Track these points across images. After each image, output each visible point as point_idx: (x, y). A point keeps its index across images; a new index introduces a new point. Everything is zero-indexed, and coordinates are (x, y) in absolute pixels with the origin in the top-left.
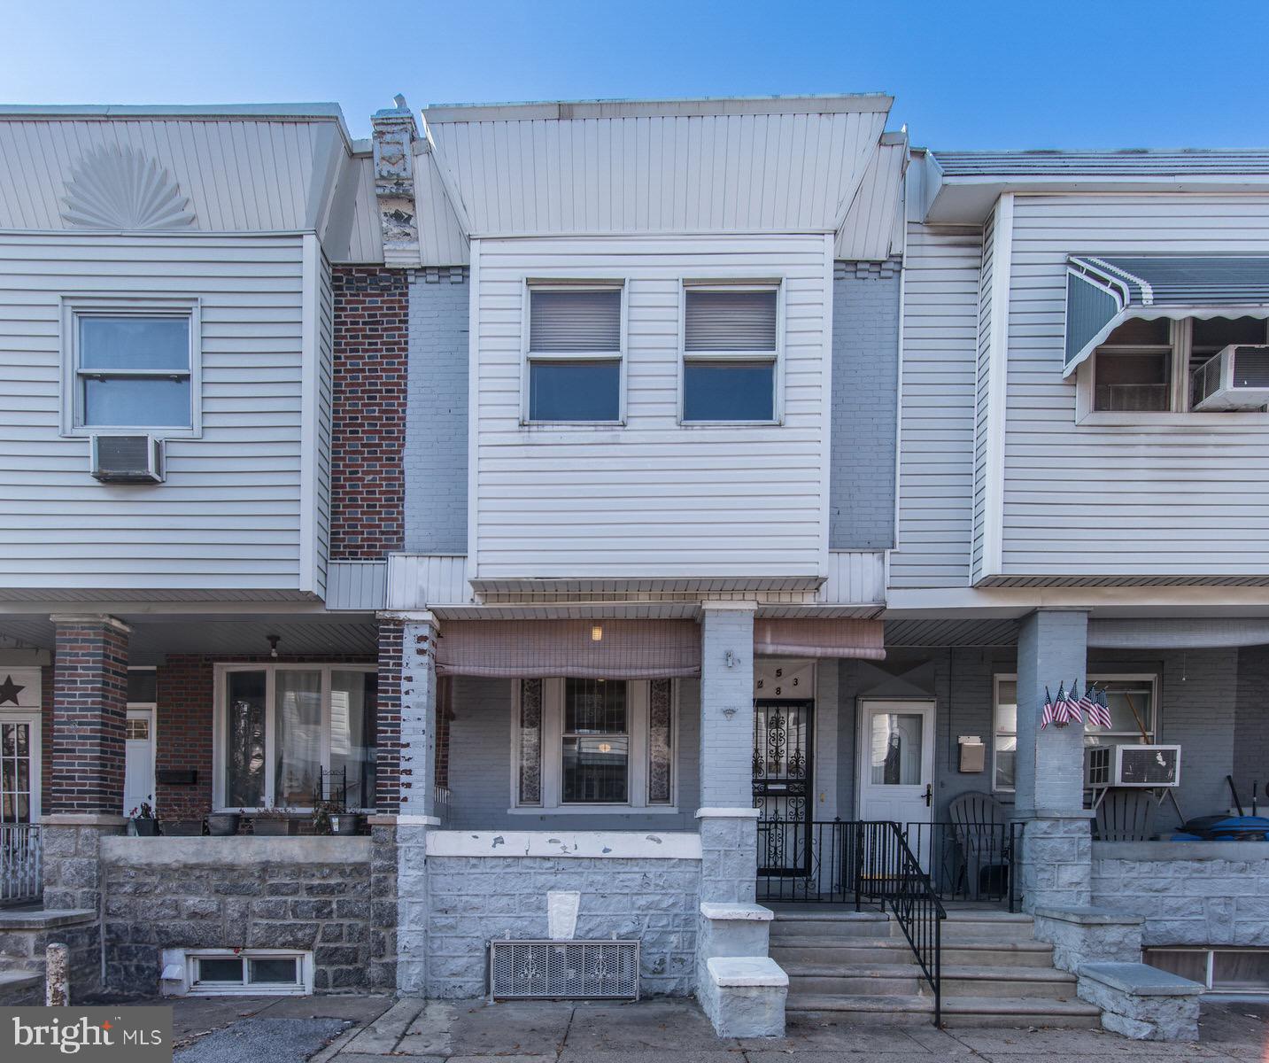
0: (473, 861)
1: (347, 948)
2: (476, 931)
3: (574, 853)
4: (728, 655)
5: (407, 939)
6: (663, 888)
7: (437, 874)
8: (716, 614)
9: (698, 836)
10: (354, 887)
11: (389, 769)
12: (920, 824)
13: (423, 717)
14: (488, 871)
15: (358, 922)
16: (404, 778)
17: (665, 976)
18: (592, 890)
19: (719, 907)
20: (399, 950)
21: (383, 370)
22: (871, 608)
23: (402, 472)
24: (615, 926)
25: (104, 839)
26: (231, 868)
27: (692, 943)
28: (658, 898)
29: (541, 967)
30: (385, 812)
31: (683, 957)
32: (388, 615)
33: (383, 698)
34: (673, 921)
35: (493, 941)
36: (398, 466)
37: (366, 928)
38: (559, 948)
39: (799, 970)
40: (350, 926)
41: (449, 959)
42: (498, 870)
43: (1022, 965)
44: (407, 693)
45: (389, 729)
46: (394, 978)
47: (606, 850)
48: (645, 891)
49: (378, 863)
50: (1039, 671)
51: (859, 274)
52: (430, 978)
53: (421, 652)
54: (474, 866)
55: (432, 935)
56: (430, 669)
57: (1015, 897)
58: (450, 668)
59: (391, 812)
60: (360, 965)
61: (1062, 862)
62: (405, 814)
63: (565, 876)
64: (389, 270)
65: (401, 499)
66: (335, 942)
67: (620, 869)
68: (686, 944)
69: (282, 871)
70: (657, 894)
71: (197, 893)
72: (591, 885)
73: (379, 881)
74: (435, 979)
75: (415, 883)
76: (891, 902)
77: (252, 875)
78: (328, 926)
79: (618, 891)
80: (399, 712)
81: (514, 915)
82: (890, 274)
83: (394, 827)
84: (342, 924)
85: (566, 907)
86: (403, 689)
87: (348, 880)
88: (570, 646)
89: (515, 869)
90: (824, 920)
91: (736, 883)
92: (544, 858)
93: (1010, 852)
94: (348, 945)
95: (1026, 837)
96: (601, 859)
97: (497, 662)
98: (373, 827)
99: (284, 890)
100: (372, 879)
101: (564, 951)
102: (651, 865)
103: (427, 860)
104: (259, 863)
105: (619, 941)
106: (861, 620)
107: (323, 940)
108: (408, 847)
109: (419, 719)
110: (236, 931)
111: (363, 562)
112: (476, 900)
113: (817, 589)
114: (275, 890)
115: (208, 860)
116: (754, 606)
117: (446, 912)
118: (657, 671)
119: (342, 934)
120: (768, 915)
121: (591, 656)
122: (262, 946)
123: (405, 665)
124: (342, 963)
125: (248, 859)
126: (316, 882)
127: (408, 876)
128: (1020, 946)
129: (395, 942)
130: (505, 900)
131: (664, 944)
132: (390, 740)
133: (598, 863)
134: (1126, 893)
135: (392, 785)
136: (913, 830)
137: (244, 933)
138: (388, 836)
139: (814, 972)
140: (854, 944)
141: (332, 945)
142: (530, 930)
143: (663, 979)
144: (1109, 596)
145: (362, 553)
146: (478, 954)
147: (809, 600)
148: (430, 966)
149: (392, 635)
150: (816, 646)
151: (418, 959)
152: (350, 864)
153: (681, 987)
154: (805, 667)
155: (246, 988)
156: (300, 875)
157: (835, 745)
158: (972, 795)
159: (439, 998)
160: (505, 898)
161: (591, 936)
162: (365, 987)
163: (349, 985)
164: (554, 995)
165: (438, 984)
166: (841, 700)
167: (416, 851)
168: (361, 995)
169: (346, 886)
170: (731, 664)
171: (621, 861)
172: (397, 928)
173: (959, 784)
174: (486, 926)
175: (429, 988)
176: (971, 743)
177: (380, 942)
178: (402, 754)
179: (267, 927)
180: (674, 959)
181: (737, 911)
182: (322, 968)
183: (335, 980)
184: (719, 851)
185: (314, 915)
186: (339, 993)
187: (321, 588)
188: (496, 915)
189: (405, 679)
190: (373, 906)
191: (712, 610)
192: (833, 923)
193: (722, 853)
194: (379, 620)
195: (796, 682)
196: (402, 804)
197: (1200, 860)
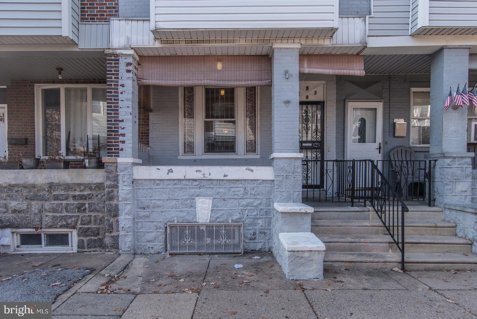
0: (157, 182)
1: (94, 228)
2: (160, 218)
3: (209, 177)
4: (286, 72)
5: (123, 223)
6: (255, 195)
7: (139, 189)
8: (279, 50)
9: (272, 168)
10: (97, 196)
11: (113, 133)
13: (130, 106)
14: (165, 187)
15: (99, 214)
16: (121, 138)
17: (256, 241)
18: (218, 196)
19: (284, 205)
20: (120, 229)
22: (359, 47)
24: (231, 215)
26: (34, 186)
27: (269, 224)
28: (252, 200)
29: (193, 237)
30: (112, 156)
31: (265, 231)
32: (110, 51)
33: (109, 96)
34: (260, 212)
35: (168, 224)
38: (202, 227)
39: (327, 239)
40: (95, 216)
41: (147, 234)
42: (170, 187)
43: (440, 235)
44: (122, 93)
45: (113, 112)
46: (118, 243)
47: (225, 176)
48: (245, 197)
49: (108, 183)
50: (445, 80)
52: (137, 243)
53: (128, 71)
54: (158, 184)
55: (136, 220)
56: (133, 81)
57: (432, 199)
58: (145, 81)
59: (115, 156)
60: (100, 237)
61: (457, 180)
62: (121, 157)
63: (205, 190)
66: (88, 225)
67: (232, 185)
68: (267, 224)
69: (60, 188)
70: (251, 198)
71: (16, 200)
72: (218, 194)
73: (109, 193)
74: (140, 244)
75: (128, 194)
76: (369, 201)
77: (44, 190)
78: (84, 216)
79: (232, 197)
80: (118, 103)
81: (179, 210)
83: (116, 164)
84: (91, 216)
85: (206, 206)
86: (120, 92)
87: (94, 192)
89: (179, 186)
90: (336, 212)
91: (292, 192)
92: (194, 180)
93: (429, 176)
94: (94, 226)
95: (437, 167)
96: (223, 180)
98: (105, 164)
99: (61, 198)
100: (106, 192)
101: (204, 228)
102: (248, 183)
103: (133, 182)
104: (47, 183)
105: (232, 223)
106: (352, 55)
107: (82, 224)
108: (124, 175)
109: (128, 107)
110: (37, 219)
111: (98, 23)
112: (159, 203)
113: (331, 37)
114: (56, 198)
116: (299, 46)
117: (144, 209)
118: (250, 82)
119: (91, 220)
120: (310, 209)
122: (51, 227)
123: (120, 78)
124: (91, 236)
125: (42, 181)
126: (77, 193)
127: (124, 190)
128: (439, 225)
129: (118, 225)
130: (174, 202)
131: (255, 224)
132: (113, 118)
133: (221, 182)
135: (115, 142)
137: (41, 220)
138: (113, 169)
139: (334, 240)
140: (353, 224)
141: (86, 226)
142: (187, 218)
143: (255, 243)
145: (97, 19)
146: (161, 231)
147: (327, 43)
148: (136, 236)
149: (113, 62)
150: (329, 69)
151: (130, 234)
152: (94, 184)
153: (264, 247)
154: (320, 85)
155: (43, 249)
156: (69, 190)
157: (335, 123)
158: (400, 148)
159: (141, 254)
160: (174, 201)
161: (218, 220)
162: (103, 248)
163: (95, 247)
164: (200, 251)
165: (141, 246)
166: (338, 102)
167: (128, 176)
168: (101, 253)
169: (92, 195)
170: (287, 77)
171: (233, 181)
172: (119, 217)
173: (394, 143)
174: (165, 215)
175: (136, 248)
176: (400, 122)
177: (110, 225)
178: (120, 126)
179: (52, 217)
180: (260, 232)
181: (294, 208)
182: (81, 238)
183: (88, 245)
184: (283, 176)
185: (77, 210)
186: (90, 252)
187: (76, 36)
188: (170, 210)
189: (120, 85)
190: (106, 205)
191: (278, 48)
192: (341, 213)
193: (284, 177)
194: (106, 54)
195: (316, 93)
196: (120, 152)
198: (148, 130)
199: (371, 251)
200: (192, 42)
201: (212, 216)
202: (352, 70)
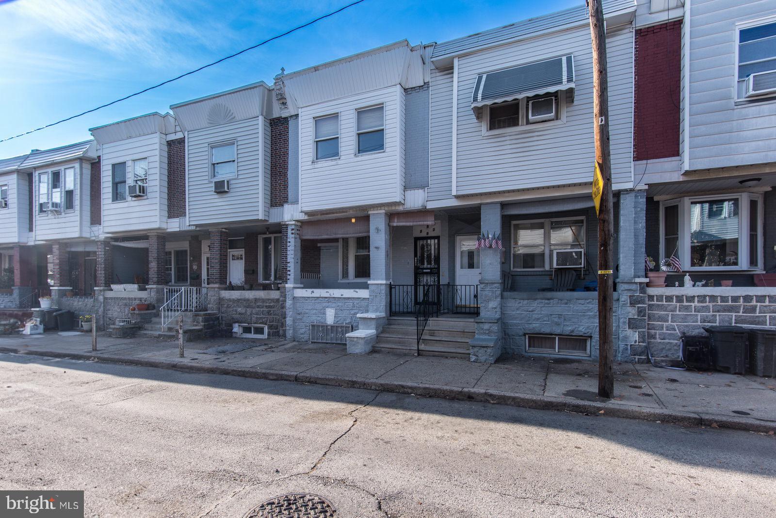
0: (306, 298)
2: (307, 321)
3: (333, 296)
4: (377, 228)
5: (289, 322)
6: (359, 308)
7: (296, 302)
8: (373, 215)
9: (368, 290)
10: (277, 306)
11: (285, 270)
13: (294, 254)
14: (310, 302)
15: (278, 317)
16: (288, 273)
18: (338, 308)
20: (287, 326)
21: (283, 148)
22: (421, 209)
23: (287, 179)
24: (345, 320)
25: (220, 291)
26: (248, 300)
29: (324, 332)
32: (283, 223)
33: (283, 248)
35: (311, 324)
36: (286, 177)
37: (279, 319)
40: (276, 318)
41: (300, 329)
42: (313, 301)
45: (285, 258)
46: (286, 334)
47: (342, 295)
48: (353, 308)
49: (281, 299)
50: (482, 227)
51: (416, 91)
52: (295, 334)
53: (292, 234)
54: (306, 300)
55: (295, 321)
56: (295, 238)
59: (285, 283)
60: (278, 330)
61: (490, 300)
62: (288, 284)
63: (331, 304)
64: (283, 118)
65: (287, 187)
66: (272, 322)
67: (346, 301)
69: (260, 301)
70: (356, 310)
71: (240, 307)
73: (281, 304)
74: (297, 335)
75: (291, 305)
77: (253, 302)
78: (270, 318)
79: (346, 309)
80: (287, 252)
81: (317, 316)
82: (426, 89)
83: (285, 288)
84: (274, 318)
85: (331, 314)
86: (288, 245)
87: (275, 304)
89: (317, 301)
91: (379, 306)
92: (325, 298)
94: (275, 324)
96: (341, 298)
98: (280, 288)
99: (260, 307)
101: (329, 327)
102: (355, 300)
103: (294, 298)
104: (254, 298)
105: (345, 325)
107: (269, 322)
108: (289, 294)
109: (292, 254)
110: (249, 319)
111: (278, 207)
112: (307, 311)
113: (403, 204)
114: (258, 307)
115: (243, 297)
116: (383, 211)
117: (299, 314)
118: (358, 235)
119: (274, 320)
122: (255, 323)
123: (288, 238)
124: (274, 329)
125: (252, 297)
126: (268, 304)
127: (289, 303)
129: (286, 323)
130: (315, 311)
132: (285, 261)
134: (518, 312)
135: (285, 275)
137: (251, 320)
138: (283, 290)
141: (271, 324)
142: (321, 321)
144: (508, 197)
145: (278, 205)
146: (307, 328)
147: (401, 208)
148: (295, 331)
149: (285, 229)
151: (291, 329)
152: (275, 299)
154: (437, 223)
155: (252, 336)
156: (264, 302)
159: (297, 340)
161: (338, 323)
162: (279, 336)
163: (276, 336)
164: (328, 342)
166: (449, 236)
167: (291, 295)
168: (278, 339)
169: (275, 306)
170: (377, 231)
171: (346, 299)
172: (286, 319)
174: (310, 319)
175: (295, 337)
177: (282, 323)
178: (288, 265)
179: (256, 318)
181: (365, 315)
182: (269, 330)
183: (272, 334)
185: (267, 314)
186: (273, 338)
187: (268, 217)
188: (313, 316)
189: (288, 242)
190: (281, 312)
191: (372, 213)
193: (375, 296)
194: (281, 225)
195: (434, 230)
196: (288, 281)
197: (548, 299)
198: (320, 263)
201: (334, 320)
202: (426, 221)
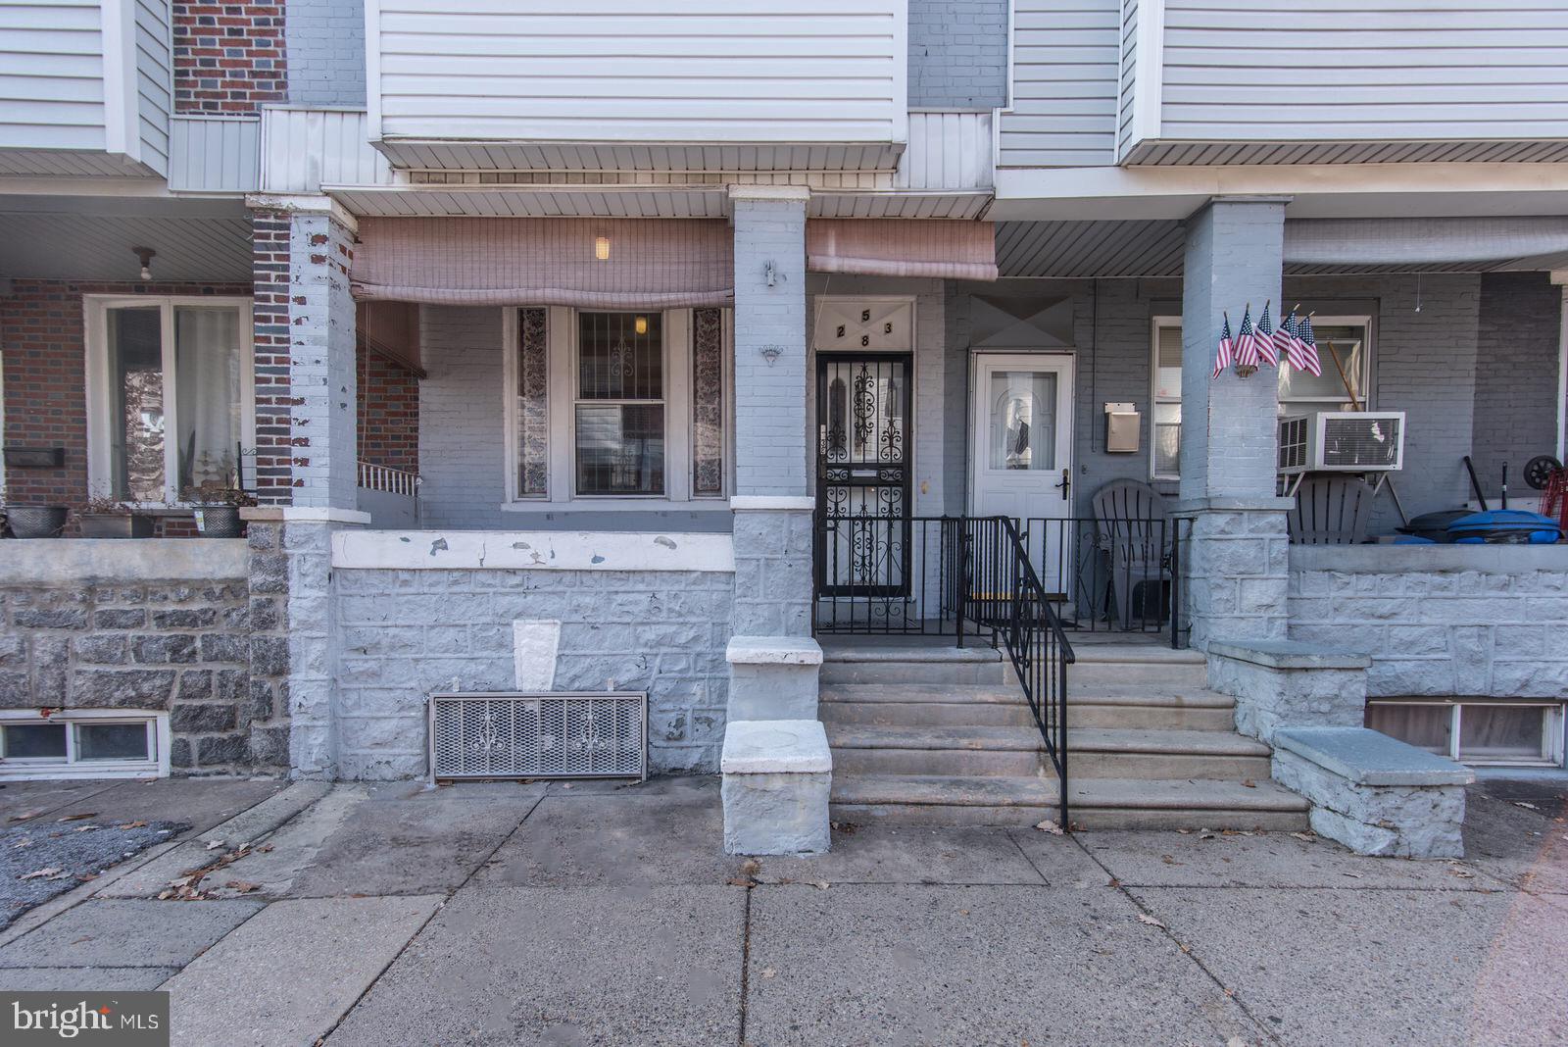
0: (404, 576)
1: (219, 706)
2: (412, 680)
3: (551, 564)
4: (769, 268)
5: (302, 693)
6: (681, 615)
7: (351, 596)
8: (750, 205)
9: (727, 538)
10: (227, 615)
11: (275, 437)
12: (1045, 520)
13: (324, 359)
14: (426, 590)
15: (235, 667)
16: (297, 452)
17: (684, 743)
18: (577, 618)
20: (293, 709)
22: (976, 197)
24: (613, 670)
26: (40, 587)
27: (722, 695)
28: (674, 628)
29: (504, 732)
30: (271, 502)
31: (711, 715)
32: (263, 201)
33: (261, 330)
34: (695, 662)
35: (433, 694)
37: (246, 677)
38: (531, 704)
40: (221, 674)
41: (372, 723)
42: (440, 589)
43: (1191, 729)
44: (298, 322)
45: (274, 376)
46: (286, 751)
47: (596, 560)
48: (654, 619)
49: (258, 579)
50: (1215, 292)
52: (342, 750)
53: (317, 259)
54: (405, 583)
55: (342, 685)
56: (335, 286)
57: (1180, 627)
58: (373, 288)
59: (279, 502)
60: (239, 732)
61: (1247, 576)
62: (296, 506)
63: (540, 598)
65: (280, 22)
66: (201, 697)
67: (617, 586)
68: (714, 696)
69: (120, 592)
70: (672, 624)
72: (576, 611)
73: (260, 606)
74: (350, 752)
75: (315, 609)
76: (1004, 634)
77: (71, 597)
78: (189, 673)
79: (615, 619)
80: (287, 350)
81: (467, 655)
83: (280, 525)
84: (210, 672)
85: (542, 643)
86: (293, 317)
87: (218, 605)
88: (548, 259)
89: (465, 588)
90: (910, 661)
91: (782, 607)
92: (508, 571)
93: (1173, 560)
94: (220, 702)
95: (1195, 538)
96: (590, 571)
97: (443, 282)
98: (250, 523)
99: (122, 620)
100: (251, 604)
101: (534, 707)
102: (663, 580)
103: (334, 573)
104: (81, 579)
105: (616, 693)
106: (961, 221)
107: (183, 696)
108: (303, 555)
109: (318, 362)
110: (49, 683)
111: (226, 118)
112: (409, 635)
113: (896, 168)
114: (109, 621)
116: (804, 194)
117: (365, 652)
119: (209, 685)
120: (813, 655)
121: (580, 274)
122: (90, 704)
123: (293, 278)
124: (212, 730)
125: (63, 574)
126: (169, 608)
127: (303, 599)
128: (1187, 699)
129: (287, 698)
130: (451, 633)
131: (684, 696)
132: (274, 393)
133: (586, 578)
134: (1336, 621)
135: (279, 462)
136: (1036, 528)
137: (62, 686)
138: (270, 537)
140: (952, 697)
141: (196, 703)
142: (488, 677)
143: (682, 748)
144: (1318, 180)
145: (225, 106)
146: (412, 714)
147: (884, 187)
148: (341, 730)
149: (273, 233)
150: (896, 260)
151: (320, 723)
152: (220, 581)
153: (707, 760)
154: (900, 307)
155: (70, 767)
156: (145, 597)
157: (941, 415)
158: (1123, 485)
159: (356, 780)
160: (451, 630)
161: (576, 685)
162: (247, 764)
163: (223, 762)
164: (524, 773)
165: (355, 758)
166: (949, 353)
167: (315, 560)
168: (240, 777)
169: (215, 613)
170: (771, 282)
171: (619, 575)
172: (290, 677)
173: (1105, 470)
174: (424, 671)
175: (341, 764)
176: (1122, 411)
177: (264, 698)
178: (293, 415)
179: (96, 676)
180: (697, 719)
181: (768, 651)
182: (183, 736)
183: (202, 755)
184: (758, 560)
185: (168, 656)
186: (207, 775)
187: (159, 155)
188: (439, 655)
189: (294, 300)
190: (253, 643)
191: (745, 200)
192: (923, 665)
193: (762, 562)
194: (252, 209)
195: (889, 329)
196: (296, 490)
197: (1443, 572)
198: (416, 429)
199: (986, 772)
200: (498, 178)
201: (559, 672)
202: (962, 263)
